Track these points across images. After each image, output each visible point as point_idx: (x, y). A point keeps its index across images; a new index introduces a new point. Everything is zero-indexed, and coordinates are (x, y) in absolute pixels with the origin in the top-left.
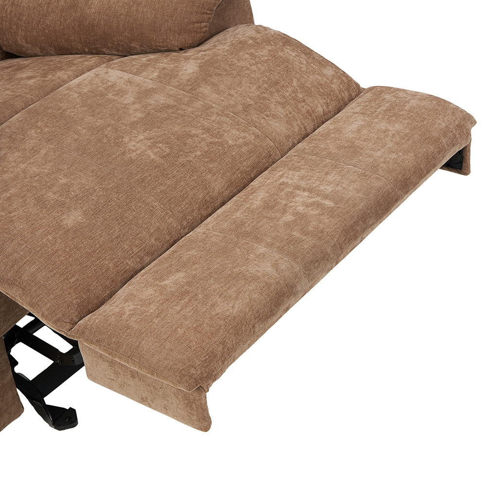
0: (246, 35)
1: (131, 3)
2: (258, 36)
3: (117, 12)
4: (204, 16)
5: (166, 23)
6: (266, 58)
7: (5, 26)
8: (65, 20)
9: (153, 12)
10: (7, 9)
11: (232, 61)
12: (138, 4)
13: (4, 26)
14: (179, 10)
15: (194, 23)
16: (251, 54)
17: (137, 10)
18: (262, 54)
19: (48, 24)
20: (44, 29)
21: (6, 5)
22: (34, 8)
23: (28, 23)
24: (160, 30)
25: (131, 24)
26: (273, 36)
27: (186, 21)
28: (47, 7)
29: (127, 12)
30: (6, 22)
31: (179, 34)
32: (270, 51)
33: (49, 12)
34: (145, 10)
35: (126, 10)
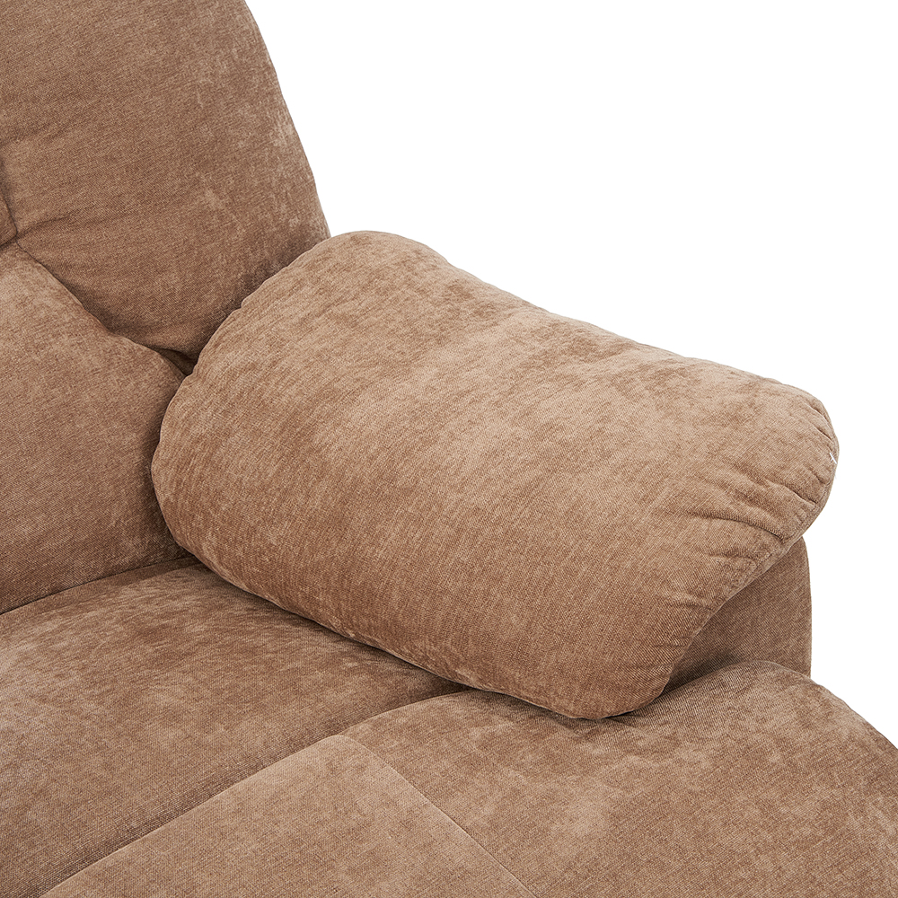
0: (768, 726)
1: (476, 571)
2: (804, 737)
3: (435, 583)
4: (662, 651)
5: (554, 653)
6: (807, 831)
7: (182, 504)
8: (314, 551)
9: (527, 613)
10: (194, 466)
11: (706, 824)
12: (495, 579)
13: (179, 505)
14: (595, 627)
15: (629, 667)
16: (767, 807)
17: (487, 593)
18: (797, 811)
19: (272, 545)
20: (262, 553)
21: (194, 455)
22: (251, 492)
23: (230, 524)
24: (536, 665)
25: (466, 624)
26: (843, 748)
27: (608, 659)
28: (279, 498)
29: (461, 591)
30: (185, 498)
31: (585, 687)
32: (825, 806)
33: (281, 516)
34: (507, 600)
35: (459, 584)
